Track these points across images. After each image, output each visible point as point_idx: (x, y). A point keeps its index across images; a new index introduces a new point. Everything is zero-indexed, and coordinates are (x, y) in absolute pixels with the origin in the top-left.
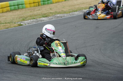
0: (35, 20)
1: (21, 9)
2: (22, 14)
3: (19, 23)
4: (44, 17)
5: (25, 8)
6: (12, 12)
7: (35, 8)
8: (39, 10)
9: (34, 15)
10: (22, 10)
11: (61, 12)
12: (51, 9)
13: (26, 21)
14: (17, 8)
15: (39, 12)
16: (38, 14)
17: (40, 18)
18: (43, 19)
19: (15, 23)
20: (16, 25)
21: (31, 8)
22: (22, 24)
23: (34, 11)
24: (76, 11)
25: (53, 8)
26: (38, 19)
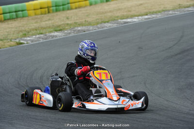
0: (42, 36)
1: (20, 17)
2: (23, 26)
3: (17, 41)
4: (56, 31)
5: (28, 16)
6: (6, 23)
7: (43, 17)
8: (49, 20)
9: (42, 28)
10: (22, 20)
11: (84, 23)
12: (68, 18)
13: (29, 37)
14: (15, 17)
15: (49, 23)
16: (48, 25)
17: (51, 32)
18: (56, 34)
19: (11, 41)
20: (12, 43)
21: (36, 16)
22: (22, 41)
23: (41, 21)
24: (108, 22)
25: (71, 17)
26: (47, 34)
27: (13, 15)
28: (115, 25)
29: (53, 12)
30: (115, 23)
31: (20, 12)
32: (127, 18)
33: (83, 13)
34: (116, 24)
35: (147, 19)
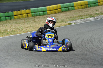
0: (82, 20)
1: (70, 10)
2: (72, 15)
3: (69, 22)
4: (90, 17)
5: (75, 10)
6: (63, 13)
7: (83, 10)
8: (86, 11)
9: (82, 16)
12: (96, 11)
13: (75, 20)
14: (67, 10)
16: (86, 14)
17: (87, 18)
18: (90, 19)
19: (65, 23)
20: (66, 24)
21: (79, 10)
22: (71, 23)
23: (82, 12)
25: (99, 10)
26: (85, 19)
29: (89, 7)
31: (71, 8)
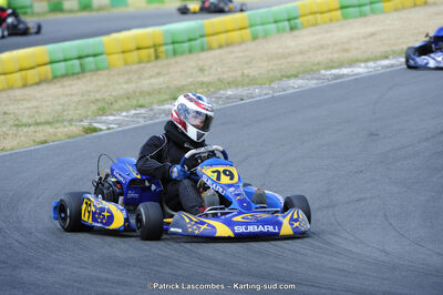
0: (143, 111)
1: (91, 71)
2: (98, 91)
3: (85, 124)
5: (108, 68)
6: (58, 85)
7: (143, 68)
8: (159, 74)
9: (141, 93)
10: (94, 78)
11: (239, 79)
12: (202, 70)
13: (112, 115)
14: (78, 69)
15: (158, 82)
16: (156, 87)
17: (162, 102)
19: (71, 125)
20: (74, 130)
21: (128, 68)
22: (96, 125)
23: (139, 78)
24: (296, 76)
25: (211, 67)
26: (156, 107)
27: (72, 65)
28: (313, 84)
29: (167, 57)
30: (313, 79)
31: (91, 59)
32: (341, 66)
33: (237, 58)
34: (315, 82)
35: (387, 67)
